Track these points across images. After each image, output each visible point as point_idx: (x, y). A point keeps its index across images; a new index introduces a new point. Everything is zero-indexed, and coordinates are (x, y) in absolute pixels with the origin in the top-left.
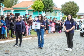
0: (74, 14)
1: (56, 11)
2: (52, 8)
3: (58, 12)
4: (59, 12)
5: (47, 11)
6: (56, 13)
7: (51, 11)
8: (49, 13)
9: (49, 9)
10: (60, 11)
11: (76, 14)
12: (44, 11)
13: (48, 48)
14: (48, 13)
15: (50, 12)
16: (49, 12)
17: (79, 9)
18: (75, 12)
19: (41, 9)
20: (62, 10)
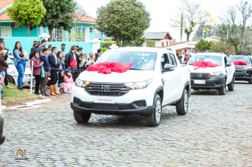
0: (134, 35)
1: (82, 27)
2: (68, 18)
3: (87, 29)
4: (91, 29)
5: (55, 27)
6: (82, 30)
7: (65, 26)
8: (61, 32)
9: (60, 21)
10: (94, 25)
11: (140, 34)
12: (44, 26)
13: (51, 138)
14: (58, 32)
15: (63, 30)
16: (62, 28)
17: (149, 21)
18: (137, 28)
19: (36, 20)
20: (100, 24)
